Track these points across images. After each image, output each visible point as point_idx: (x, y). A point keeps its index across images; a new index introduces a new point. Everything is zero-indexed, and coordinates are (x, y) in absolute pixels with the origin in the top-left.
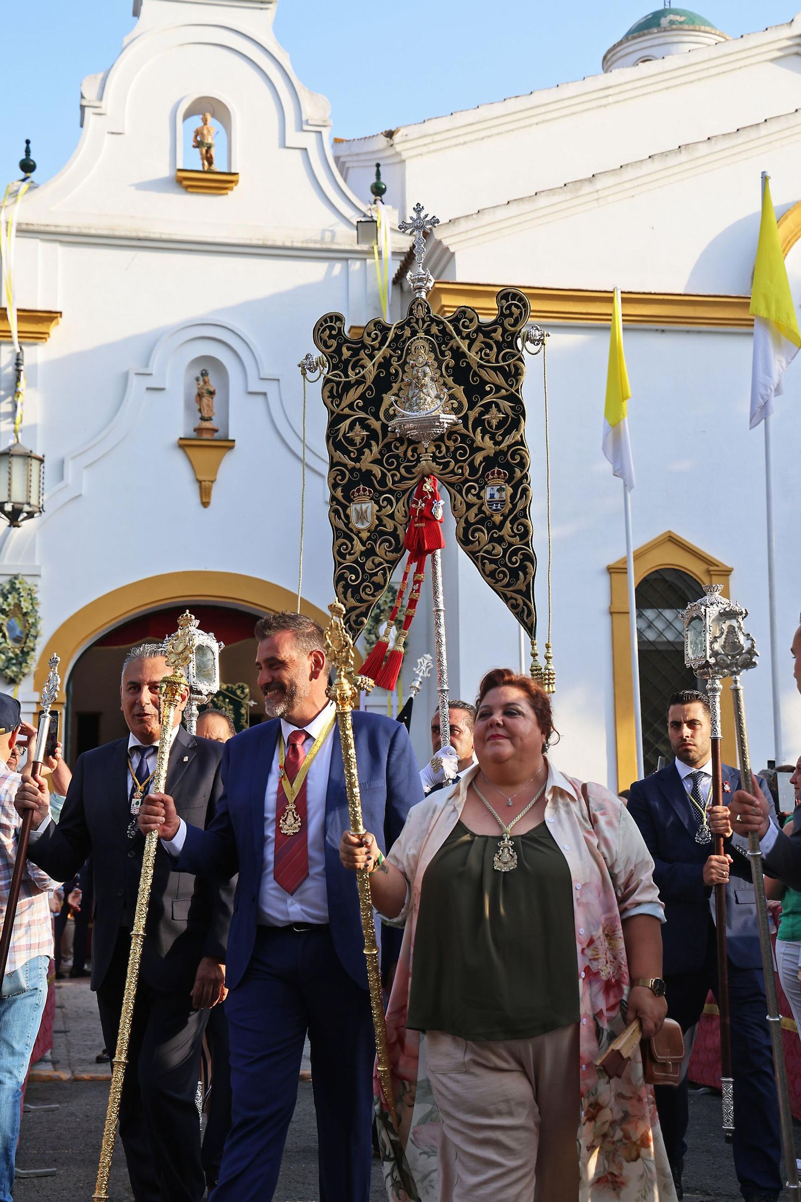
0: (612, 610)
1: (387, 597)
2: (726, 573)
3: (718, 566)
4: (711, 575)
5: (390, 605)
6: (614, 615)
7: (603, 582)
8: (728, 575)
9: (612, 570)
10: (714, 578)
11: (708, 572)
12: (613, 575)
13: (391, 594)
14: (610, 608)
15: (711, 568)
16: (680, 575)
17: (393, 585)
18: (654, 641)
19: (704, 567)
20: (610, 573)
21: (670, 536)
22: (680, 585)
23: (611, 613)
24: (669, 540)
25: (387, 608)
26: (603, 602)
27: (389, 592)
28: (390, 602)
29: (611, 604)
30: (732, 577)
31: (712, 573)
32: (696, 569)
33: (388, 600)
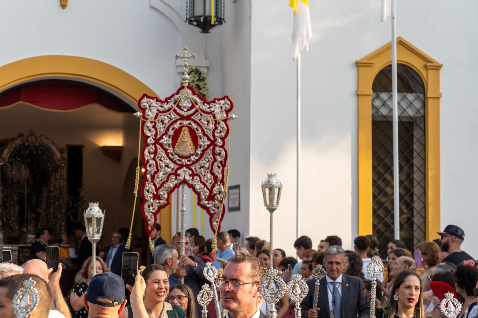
0: (359, 93)
1: (194, 77)
2: (438, 67)
3: (432, 62)
4: (427, 69)
5: (196, 83)
6: (360, 97)
7: (352, 73)
8: (439, 69)
9: (359, 64)
10: (429, 71)
11: (426, 66)
12: (360, 68)
13: (197, 75)
14: (357, 91)
15: (428, 64)
16: (406, 69)
17: (198, 68)
18: (387, 115)
19: (423, 63)
20: (358, 66)
21: (400, 41)
22: (406, 76)
23: (358, 95)
24: (400, 43)
25: (194, 85)
26: (352, 88)
27: (196, 74)
28: (197, 81)
29: (358, 88)
30: (442, 71)
31: (428, 67)
32: (417, 64)
33: (195, 80)
